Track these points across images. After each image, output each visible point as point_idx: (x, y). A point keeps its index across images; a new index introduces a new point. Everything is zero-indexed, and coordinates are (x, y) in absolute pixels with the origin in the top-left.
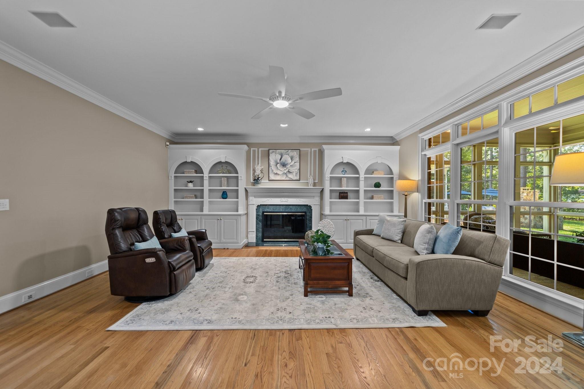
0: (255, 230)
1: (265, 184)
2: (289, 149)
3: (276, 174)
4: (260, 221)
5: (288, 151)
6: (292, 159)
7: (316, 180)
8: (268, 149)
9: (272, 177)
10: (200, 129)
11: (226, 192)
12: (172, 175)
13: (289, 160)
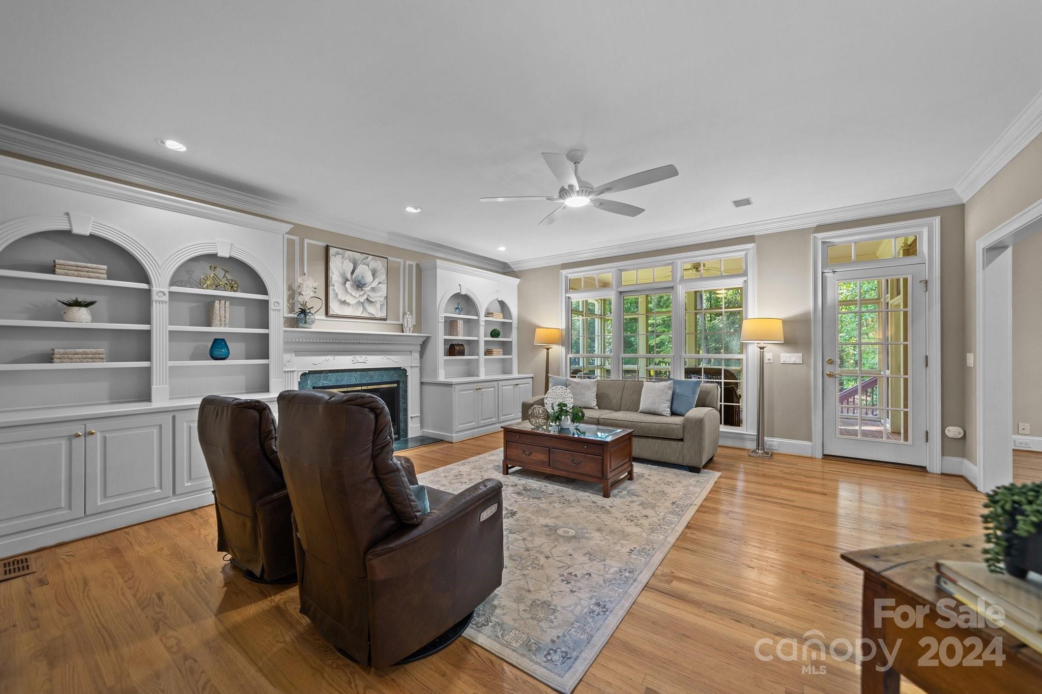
1: (320, 324)
2: (369, 254)
3: (344, 302)
5: (367, 258)
6: (374, 274)
7: (414, 321)
8: (325, 244)
9: (334, 308)
11: (224, 340)
13: (369, 278)
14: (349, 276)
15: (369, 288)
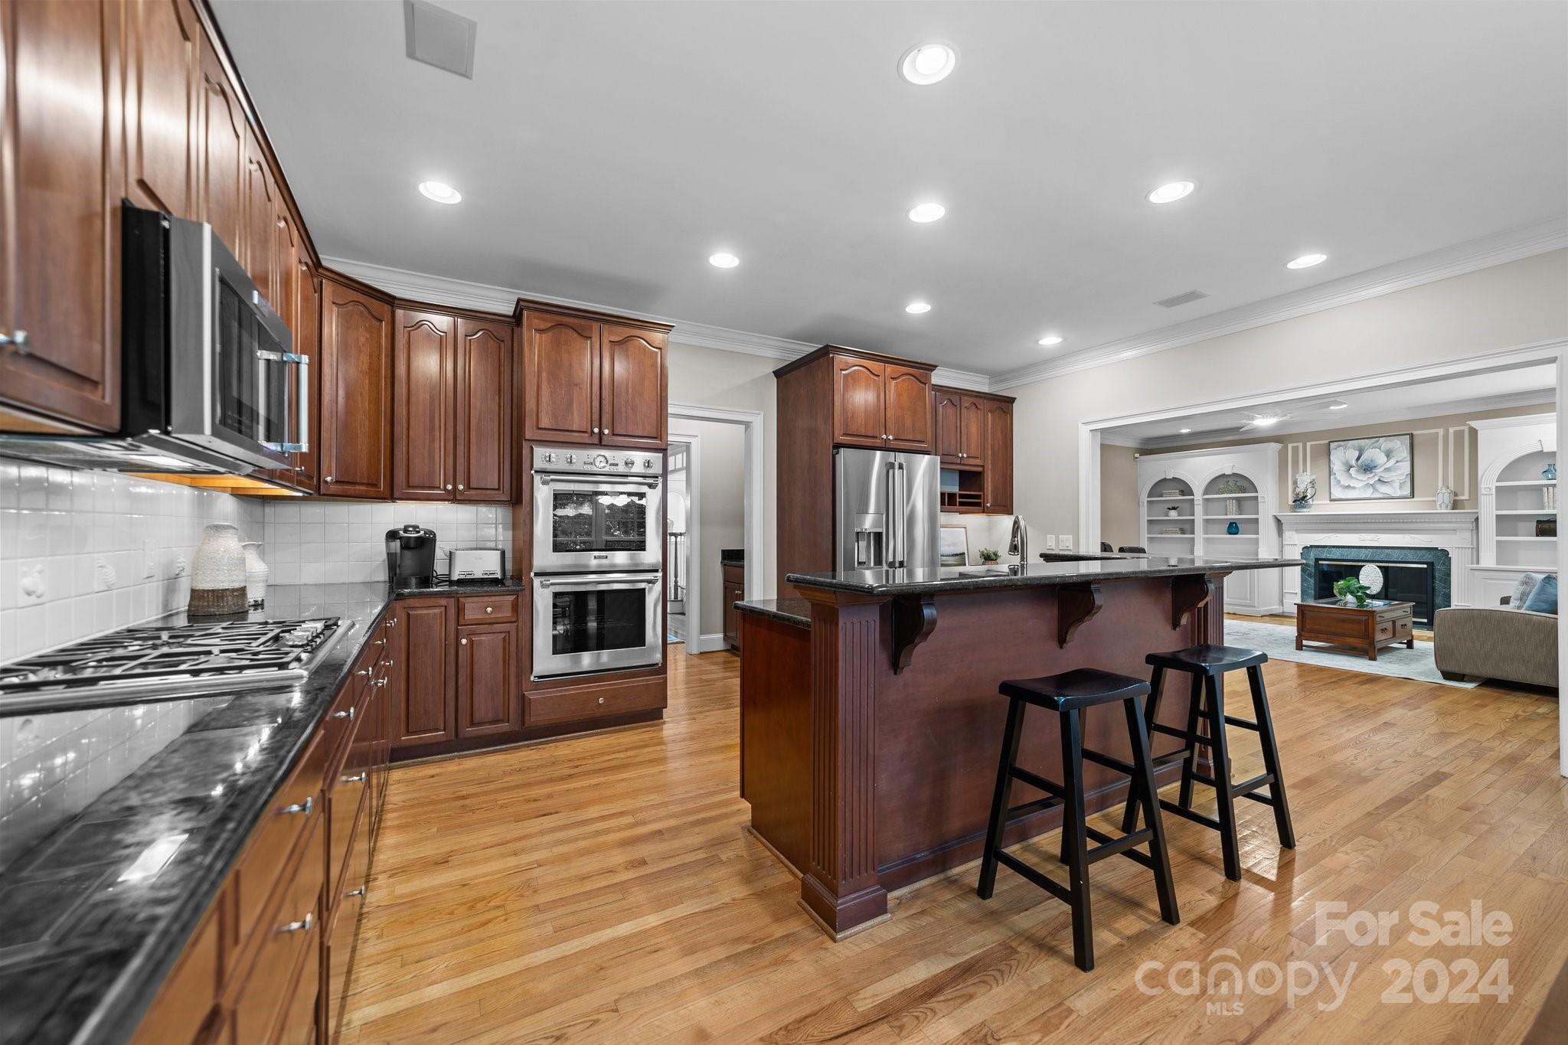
0: (1298, 591)
1: (1320, 507)
2: (1381, 437)
3: (1348, 487)
4: (1310, 575)
5: (1378, 441)
6: (1388, 455)
7: (1463, 495)
8: (1327, 442)
9: (1337, 493)
10: (1185, 431)
11: (1235, 523)
12: (1144, 499)
13: (1380, 458)
14: (1353, 463)
15: (1382, 469)
